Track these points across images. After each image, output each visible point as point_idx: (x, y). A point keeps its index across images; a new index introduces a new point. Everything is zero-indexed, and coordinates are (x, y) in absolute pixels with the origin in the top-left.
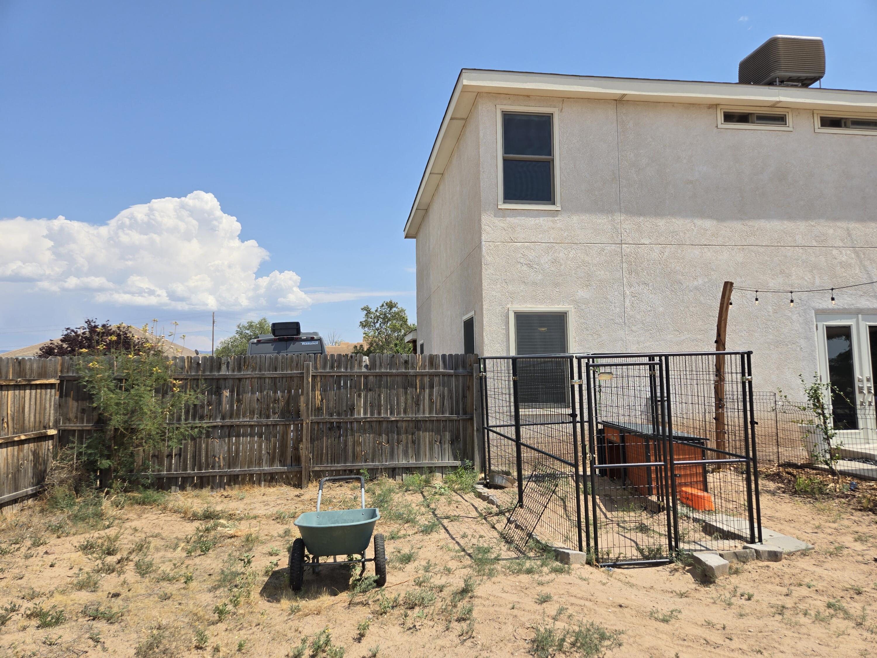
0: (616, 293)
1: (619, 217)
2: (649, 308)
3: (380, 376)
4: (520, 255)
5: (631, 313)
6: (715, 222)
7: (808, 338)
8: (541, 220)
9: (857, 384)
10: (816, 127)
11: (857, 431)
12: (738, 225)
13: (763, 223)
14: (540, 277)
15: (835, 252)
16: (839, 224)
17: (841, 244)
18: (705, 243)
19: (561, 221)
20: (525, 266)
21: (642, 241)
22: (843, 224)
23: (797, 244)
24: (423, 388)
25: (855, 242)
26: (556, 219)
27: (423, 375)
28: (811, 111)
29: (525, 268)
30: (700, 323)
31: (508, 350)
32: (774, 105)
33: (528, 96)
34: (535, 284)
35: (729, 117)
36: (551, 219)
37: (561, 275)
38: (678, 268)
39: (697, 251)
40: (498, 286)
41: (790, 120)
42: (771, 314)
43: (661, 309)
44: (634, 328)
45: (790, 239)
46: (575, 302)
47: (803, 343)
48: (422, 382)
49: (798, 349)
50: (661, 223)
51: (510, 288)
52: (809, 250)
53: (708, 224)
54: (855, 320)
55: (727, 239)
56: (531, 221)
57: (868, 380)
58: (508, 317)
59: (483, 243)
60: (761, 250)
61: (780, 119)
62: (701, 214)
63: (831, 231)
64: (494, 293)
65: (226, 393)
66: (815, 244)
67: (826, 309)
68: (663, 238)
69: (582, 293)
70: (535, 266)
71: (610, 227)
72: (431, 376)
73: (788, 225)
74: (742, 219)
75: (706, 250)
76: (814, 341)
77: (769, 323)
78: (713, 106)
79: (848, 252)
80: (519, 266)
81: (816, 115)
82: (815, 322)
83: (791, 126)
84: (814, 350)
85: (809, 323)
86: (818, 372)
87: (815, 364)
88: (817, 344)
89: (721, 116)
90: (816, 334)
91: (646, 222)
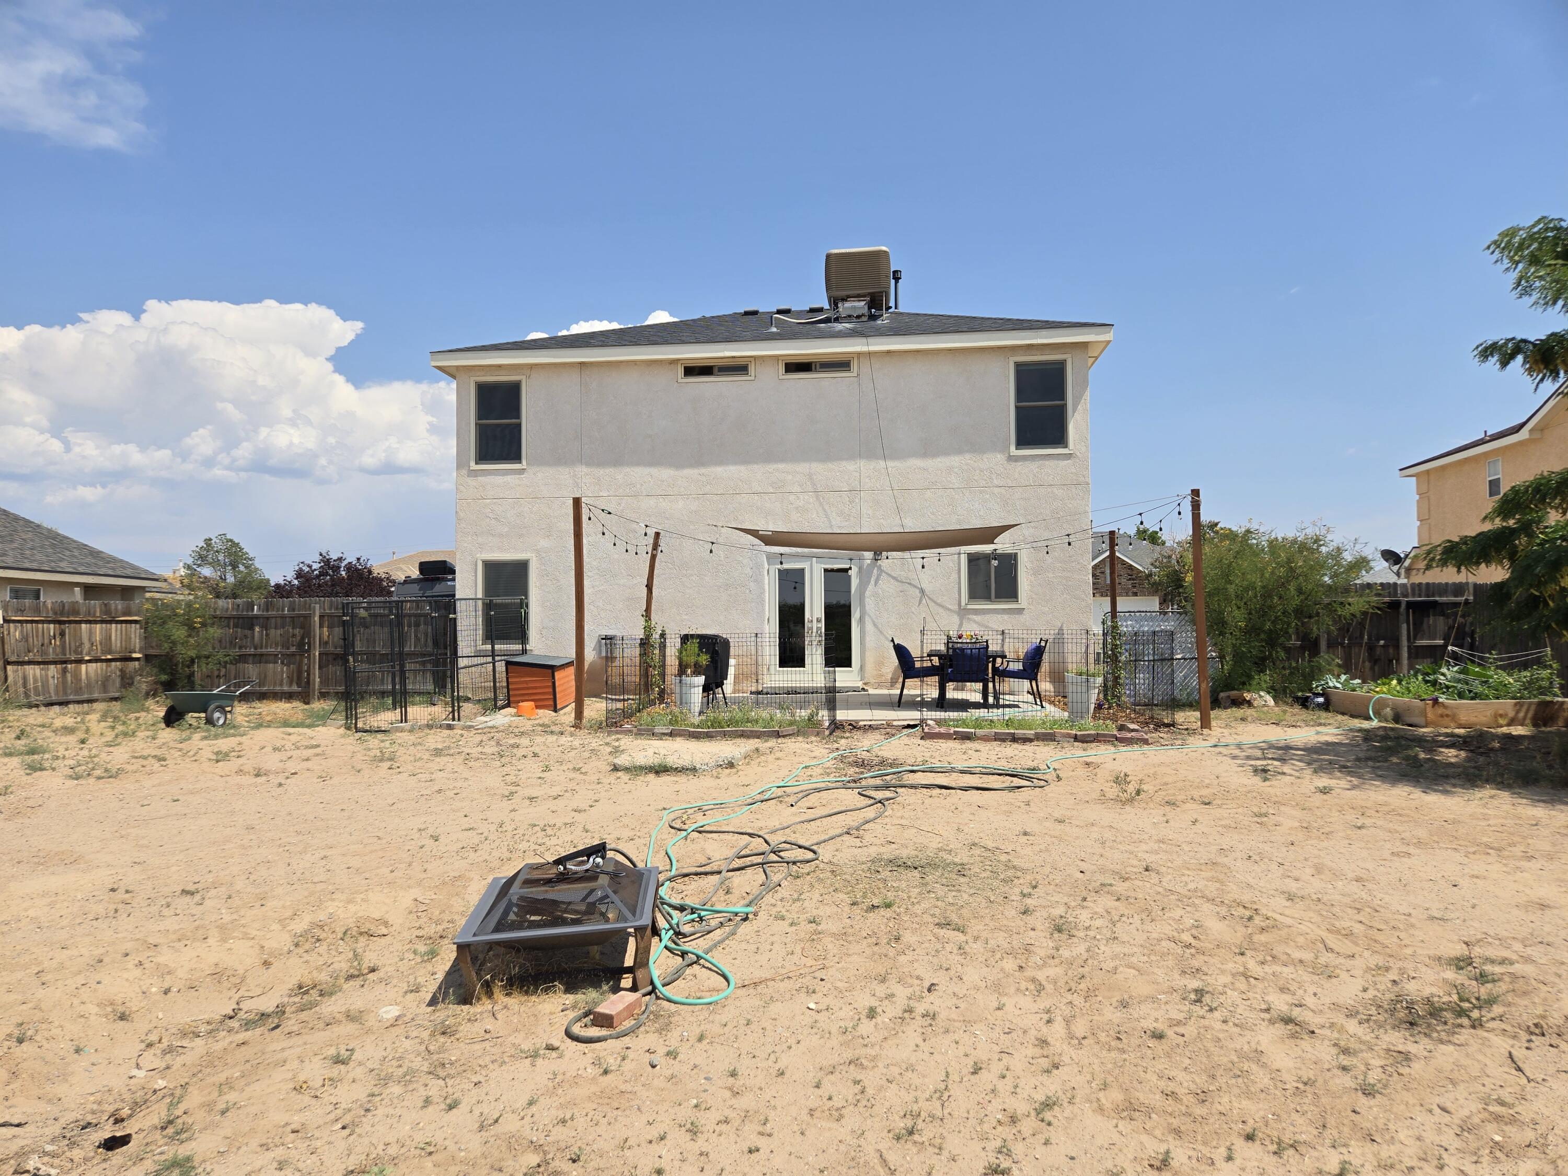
1: (580, 473)
2: (605, 556)
3: (375, 616)
4: (489, 510)
5: (588, 560)
6: (672, 471)
7: (759, 582)
8: (509, 478)
9: (807, 624)
10: (781, 374)
11: (802, 669)
13: (719, 470)
14: (506, 529)
15: (792, 497)
16: (799, 469)
17: (799, 490)
18: (661, 493)
19: (526, 478)
20: (493, 520)
21: (601, 494)
22: (803, 470)
23: (754, 490)
24: (410, 626)
25: (815, 487)
26: (522, 476)
27: (410, 616)
28: (774, 360)
29: (493, 522)
31: (476, 594)
32: (735, 358)
33: (500, 366)
34: (501, 535)
35: (691, 371)
36: (518, 476)
37: (525, 527)
39: (652, 502)
40: (470, 538)
41: (752, 370)
42: (722, 559)
43: (616, 556)
45: (746, 486)
46: (537, 551)
47: (752, 584)
48: (409, 621)
49: (748, 591)
51: (480, 540)
52: (766, 497)
53: (665, 472)
54: (809, 563)
55: (682, 489)
56: (499, 480)
57: (819, 621)
58: (476, 565)
59: (458, 501)
60: (716, 497)
61: (740, 370)
63: (790, 477)
64: (466, 545)
65: (257, 629)
66: (772, 491)
67: (778, 554)
68: (621, 491)
69: (543, 543)
70: (502, 520)
71: (571, 482)
72: (417, 616)
75: (661, 500)
76: (764, 584)
77: (720, 567)
78: (673, 364)
79: (806, 497)
80: (488, 520)
81: (780, 362)
82: (766, 566)
83: (753, 374)
84: (763, 593)
85: (759, 566)
86: (767, 613)
87: (763, 605)
88: (767, 587)
89: (681, 371)
90: (767, 578)
91: (605, 476)
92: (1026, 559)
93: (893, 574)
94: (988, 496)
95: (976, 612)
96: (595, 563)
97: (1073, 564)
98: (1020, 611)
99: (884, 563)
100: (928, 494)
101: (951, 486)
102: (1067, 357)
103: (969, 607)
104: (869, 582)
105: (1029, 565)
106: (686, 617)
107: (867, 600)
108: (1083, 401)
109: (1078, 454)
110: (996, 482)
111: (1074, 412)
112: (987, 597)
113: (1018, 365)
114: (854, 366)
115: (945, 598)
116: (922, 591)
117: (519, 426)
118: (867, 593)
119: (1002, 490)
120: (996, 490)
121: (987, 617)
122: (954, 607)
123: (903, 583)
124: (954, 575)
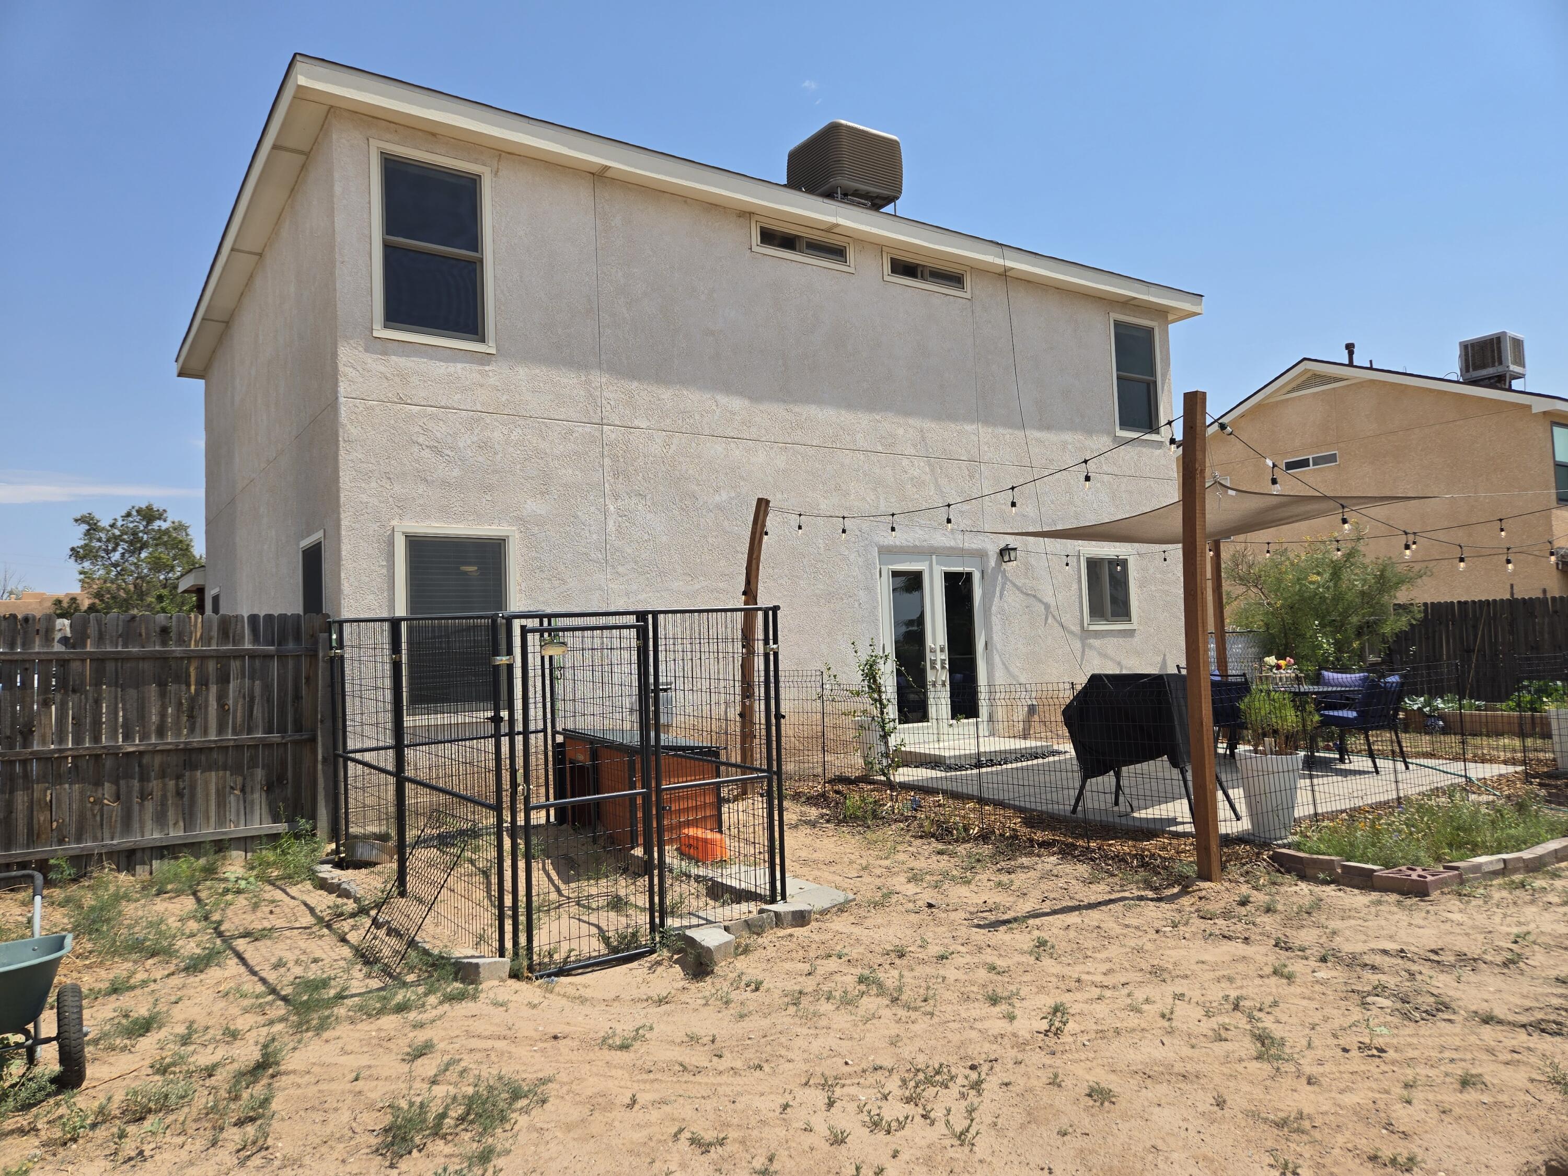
0: (593, 509)
1: (599, 378)
2: (646, 537)
4: (417, 429)
5: (617, 543)
6: (747, 402)
7: (870, 590)
8: (458, 368)
9: (929, 656)
10: (885, 273)
11: (925, 724)
12: (779, 410)
13: (812, 411)
14: (456, 472)
15: (905, 462)
16: (911, 421)
17: (913, 452)
18: (732, 434)
19: (496, 374)
20: (428, 450)
21: (636, 423)
22: (916, 422)
23: (858, 445)
24: (203, 683)
25: (931, 450)
26: (487, 368)
27: (203, 658)
28: (879, 246)
29: (426, 453)
30: (723, 563)
32: (831, 229)
33: (434, 135)
34: (445, 483)
35: (769, 237)
36: (475, 367)
37: (495, 472)
38: (690, 472)
39: (719, 447)
40: (373, 484)
41: (851, 254)
43: (664, 538)
44: (621, 569)
45: (848, 438)
46: (521, 520)
47: (862, 594)
48: (201, 670)
49: (856, 605)
50: (666, 394)
51: (397, 488)
52: (873, 457)
53: (737, 404)
54: (927, 563)
55: (763, 431)
56: (440, 369)
57: (942, 650)
58: (391, 543)
59: (342, 400)
60: (811, 452)
61: (837, 252)
62: (728, 388)
63: (901, 431)
64: (364, 498)
66: (880, 448)
67: (892, 546)
68: (668, 421)
69: (533, 506)
70: (448, 452)
71: (582, 393)
72: (223, 659)
73: (846, 417)
74: (784, 401)
75: (733, 445)
76: (877, 594)
77: (819, 565)
78: (746, 215)
79: (922, 464)
80: (416, 449)
81: (884, 254)
82: (876, 564)
83: (853, 264)
84: (876, 607)
85: (871, 568)
86: (882, 640)
87: (877, 626)
88: (878, 598)
89: (756, 234)
90: (878, 583)
91: (642, 392)
92: (1134, 568)
93: (1016, 583)
95: (1098, 634)
98: (1131, 633)
99: (1008, 567)
102: (1154, 324)
103: (1092, 628)
104: (993, 594)
105: (1137, 575)
107: (994, 618)
110: (1104, 467)
112: (1104, 615)
113: (1117, 325)
114: (966, 283)
115: (1068, 616)
116: (1047, 606)
117: (478, 264)
118: (992, 610)
119: (1109, 478)
120: (1106, 478)
121: (1106, 641)
122: (1076, 629)
123: (1028, 595)
124: (1075, 586)
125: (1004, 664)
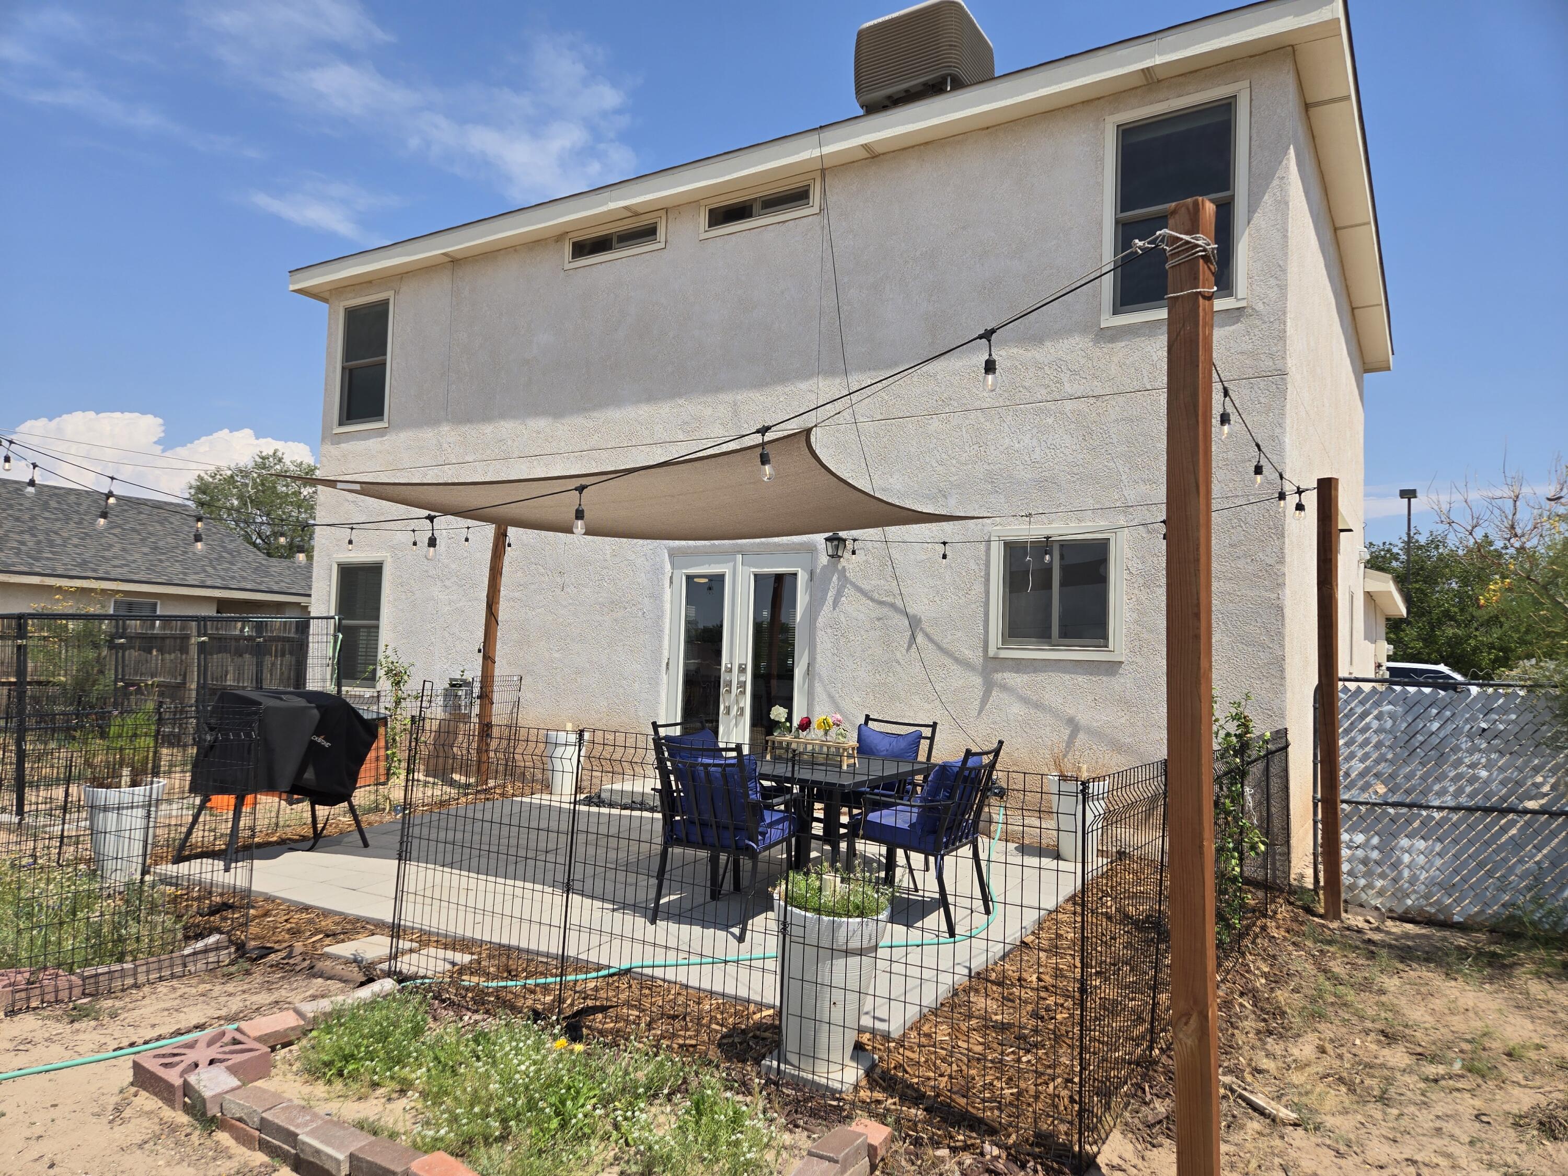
1: (445, 428)
2: (465, 555)
5: (446, 561)
6: (550, 419)
7: (656, 597)
8: (370, 443)
9: (723, 677)
10: (702, 231)
12: (579, 421)
16: (723, 396)
18: (536, 453)
19: (390, 440)
21: (467, 458)
22: (728, 397)
23: (656, 440)
25: (746, 426)
26: (384, 438)
28: (696, 203)
30: (520, 574)
31: (330, 610)
33: (370, 282)
36: (379, 439)
41: (661, 230)
44: (447, 583)
46: (391, 549)
47: (648, 603)
49: (641, 614)
50: (488, 429)
53: (542, 423)
54: (732, 564)
55: (563, 444)
56: (361, 446)
57: (742, 670)
58: (331, 570)
61: (648, 233)
63: (709, 411)
64: (323, 541)
66: (681, 437)
69: (400, 536)
71: (434, 442)
73: (644, 411)
74: (585, 410)
76: (662, 601)
78: (562, 237)
81: (702, 209)
82: (668, 567)
83: (663, 239)
84: (660, 617)
85: (657, 570)
86: (666, 654)
87: (660, 638)
88: (667, 606)
89: (568, 250)
90: (668, 591)
91: (471, 431)
92: (1128, 553)
93: (866, 586)
94: (1050, 421)
95: (1019, 666)
96: (453, 566)
97: (1241, 563)
98: (1112, 668)
99: (848, 561)
100: (935, 424)
101: (977, 404)
102: (1240, 89)
103: (1004, 654)
104: (823, 599)
105: (1135, 565)
106: (557, 655)
107: (820, 634)
108: (1276, 182)
109: (1260, 307)
110: (1068, 388)
111: (1252, 210)
112: (1043, 635)
113: (1126, 133)
114: (816, 196)
115: (959, 634)
116: (915, 621)
117: (384, 364)
118: (821, 621)
119: (1081, 405)
120: (1069, 406)
121: (1041, 677)
122: (974, 656)
123: (881, 603)
124: (979, 588)
125: (831, 697)
